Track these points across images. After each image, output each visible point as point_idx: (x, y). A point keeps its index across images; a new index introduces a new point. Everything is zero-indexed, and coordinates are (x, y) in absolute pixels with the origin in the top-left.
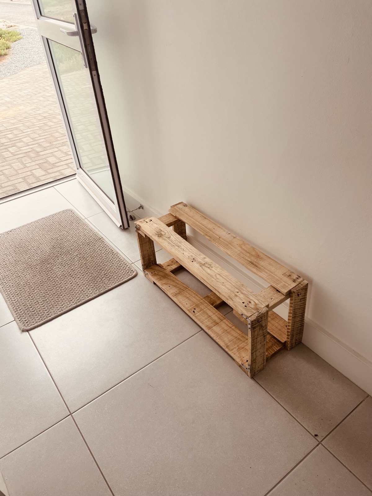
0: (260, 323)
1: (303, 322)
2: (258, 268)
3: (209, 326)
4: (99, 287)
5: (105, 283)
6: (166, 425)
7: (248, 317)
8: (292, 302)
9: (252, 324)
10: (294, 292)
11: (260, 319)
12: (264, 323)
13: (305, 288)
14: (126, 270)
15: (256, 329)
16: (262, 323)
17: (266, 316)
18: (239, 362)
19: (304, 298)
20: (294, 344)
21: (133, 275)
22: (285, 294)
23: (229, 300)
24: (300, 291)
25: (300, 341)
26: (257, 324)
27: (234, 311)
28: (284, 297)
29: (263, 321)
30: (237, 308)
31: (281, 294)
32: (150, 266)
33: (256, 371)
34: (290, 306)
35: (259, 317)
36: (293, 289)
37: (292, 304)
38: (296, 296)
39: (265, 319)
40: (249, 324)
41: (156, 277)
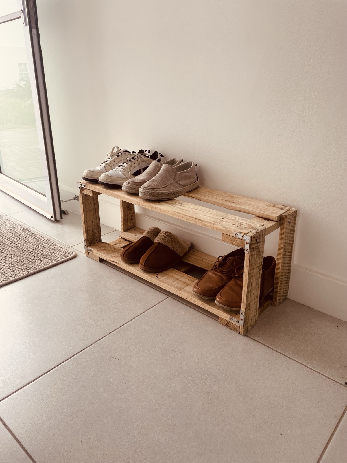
0: (258, 244)
1: (290, 268)
2: (236, 204)
3: (180, 287)
4: (28, 268)
5: (35, 264)
6: (145, 400)
7: (245, 234)
8: (282, 232)
9: (251, 241)
10: (286, 216)
11: (259, 237)
12: (261, 246)
13: (295, 215)
14: (62, 252)
15: (254, 252)
16: (259, 246)
17: (263, 236)
18: (226, 317)
19: (293, 230)
20: (281, 298)
21: (73, 255)
22: (276, 220)
23: (216, 224)
24: (291, 217)
25: (286, 296)
26: (256, 245)
27: (224, 236)
28: (276, 223)
29: (261, 243)
30: (228, 229)
31: (271, 221)
32: (94, 243)
33: (249, 325)
34: (281, 239)
35: (258, 234)
36: (284, 214)
37: (283, 234)
38: (288, 223)
39: (262, 242)
40: (247, 243)
41: (103, 252)
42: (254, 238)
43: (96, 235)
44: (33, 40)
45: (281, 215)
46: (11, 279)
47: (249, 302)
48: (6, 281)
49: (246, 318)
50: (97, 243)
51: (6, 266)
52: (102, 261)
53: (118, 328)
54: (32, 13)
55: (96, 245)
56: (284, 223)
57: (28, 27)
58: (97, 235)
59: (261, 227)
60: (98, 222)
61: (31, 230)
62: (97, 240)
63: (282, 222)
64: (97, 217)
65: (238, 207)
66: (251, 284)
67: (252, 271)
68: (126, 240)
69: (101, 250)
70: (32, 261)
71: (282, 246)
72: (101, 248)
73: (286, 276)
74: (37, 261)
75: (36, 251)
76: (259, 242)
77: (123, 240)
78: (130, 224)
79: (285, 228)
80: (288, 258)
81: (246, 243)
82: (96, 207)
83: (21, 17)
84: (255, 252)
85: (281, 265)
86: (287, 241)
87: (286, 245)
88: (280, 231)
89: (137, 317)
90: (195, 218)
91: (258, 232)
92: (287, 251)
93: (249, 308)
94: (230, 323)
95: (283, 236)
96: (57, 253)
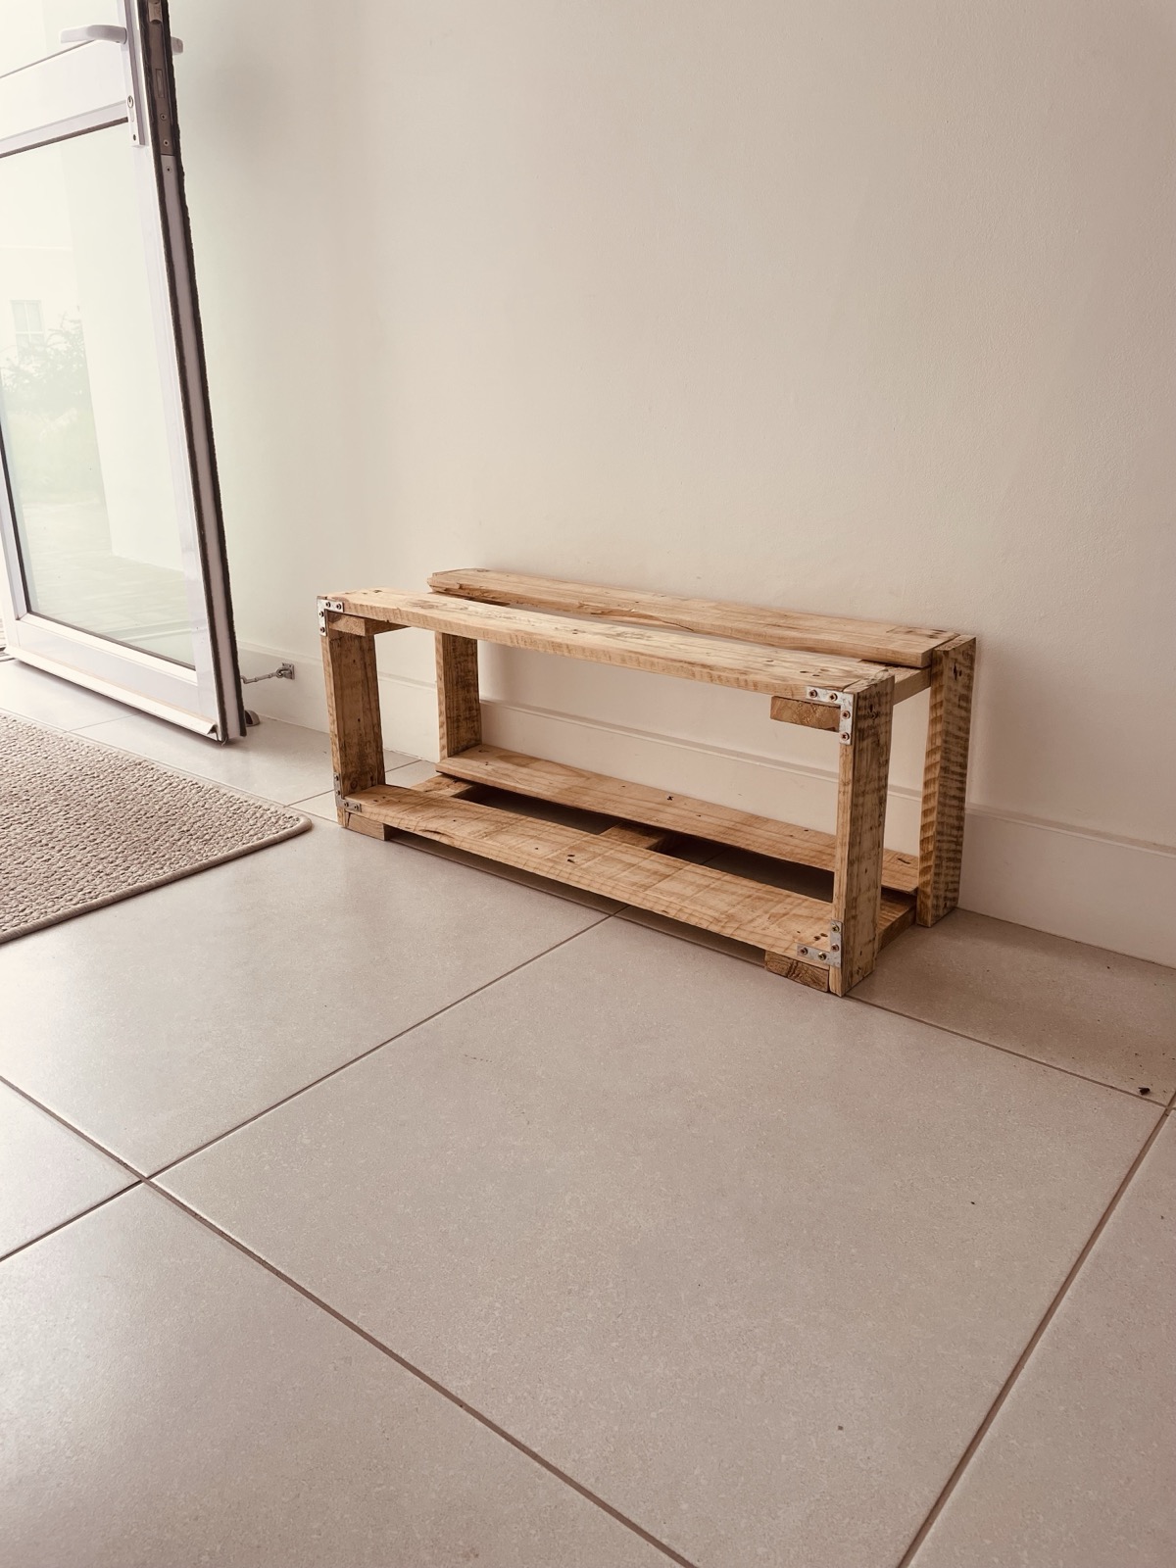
0: (876, 721)
1: (963, 811)
2: (798, 631)
3: (642, 883)
4: (170, 859)
5: (190, 850)
6: (583, 1146)
7: (838, 689)
8: (938, 700)
9: (857, 707)
10: (946, 653)
11: (876, 700)
12: (883, 729)
13: (969, 652)
14: (265, 817)
15: (865, 743)
16: (879, 725)
17: (889, 697)
18: (787, 949)
19: (966, 699)
20: (941, 903)
21: (298, 825)
22: (919, 664)
23: (751, 673)
24: (960, 658)
25: (955, 899)
26: (869, 722)
27: (779, 703)
28: (918, 671)
29: (883, 719)
30: (791, 682)
31: (905, 669)
32: (364, 788)
33: (856, 968)
34: (933, 721)
35: (874, 691)
36: (941, 648)
37: (941, 706)
38: (952, 674)
39: (886, 714)
40: (845, 715)
41: (396, 808)
42: (865, 698)
43: (370, 761)
44: (165, 185)
45: (933, 649)
46: (125, 889)
47: (854, 895)
48: (112, 894)
49: (848, 943)
50: (373, 785)
51: (102, 856)
52: (393, 835)
53: (475, 992)
54: (162, 108)
55: (371, 793)
56: (942, 673)
57: (149, 148)
58: (372, 761)
59: (881, 674)
60: (375, 721)
61: (153, 766)
62: (372, 778)
63: (934, 671)
64: (373, 704)
65: (806, 639)
66: (858, 840)
67: (861, 800)
68: (457, 779)
69: (389, 803)
70: (179, 843)
71: (939, 742)
72: (388, 798)
73: (953, 836)
74: (192, 843)
75: (185, 819)
76: (878, 715)
77: (446, 780)
78: (465, 735)
79: (945, 689)
80: (956, 780)
81: (841, 716)
82: (370, 674)
83: (126, 120)
84: (867, 743)
85: (936, 798)
86: (950, 728)
87: (948, 739)
88: (931, 697)
89: (524, 964)
90: (690, 663)
91: (876, 685)
92: (953, 758)
93: (853, 913)
94: (800, 965)
95: (940, 712)
96: (251, 822)
